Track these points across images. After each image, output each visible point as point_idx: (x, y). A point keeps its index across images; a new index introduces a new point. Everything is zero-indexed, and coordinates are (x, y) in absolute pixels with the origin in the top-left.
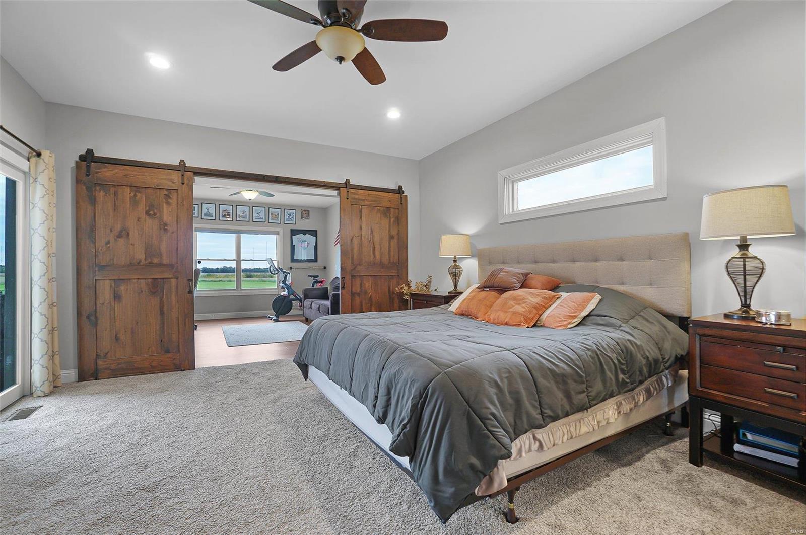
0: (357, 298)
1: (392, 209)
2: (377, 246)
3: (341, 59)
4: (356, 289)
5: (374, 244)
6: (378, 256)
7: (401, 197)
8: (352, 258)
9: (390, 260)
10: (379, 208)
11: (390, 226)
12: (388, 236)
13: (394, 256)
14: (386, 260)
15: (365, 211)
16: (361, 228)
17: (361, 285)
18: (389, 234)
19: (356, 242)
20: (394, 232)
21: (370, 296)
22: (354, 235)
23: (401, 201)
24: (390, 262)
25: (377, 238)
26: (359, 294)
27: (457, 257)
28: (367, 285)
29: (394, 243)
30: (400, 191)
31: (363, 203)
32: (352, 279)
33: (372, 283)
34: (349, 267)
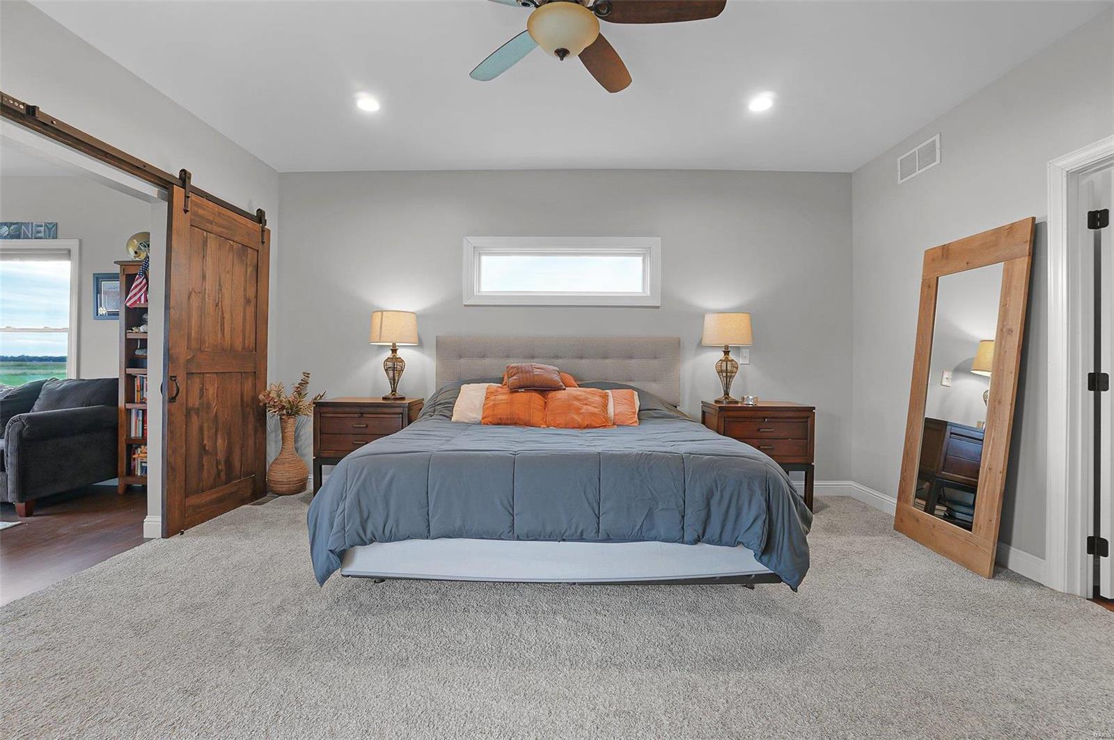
0: (194, 418)
1: (250, 250)
2: (227, 316)
3: (562, 53)
4: (194, 401)
5: (222, 310)
6: (228, 336)
7: (263, 231)
8: (189, 335)
9: (244, 344)
10: (232, 243)
11: (246, 281)
12: (242, 300)
13: (249, 337)
14: (238, 345)
15: (212, 243)
16: (204, 277)
17: (201, 390)
18: (245, 295)
19: (195, 301)
20: (251, 293)
21: (214, 412)
22: (193, 289)
23: (263, 239)
24: (244, 348)
25: (227, 302)
26: (197, 411)
27: (397, 344)
28: (211, 391)
29: (251, 310)
30: (260, 217)
31: (209, 227)
32: (187, 378)
33: (218, 388)
34: (182, 353)
